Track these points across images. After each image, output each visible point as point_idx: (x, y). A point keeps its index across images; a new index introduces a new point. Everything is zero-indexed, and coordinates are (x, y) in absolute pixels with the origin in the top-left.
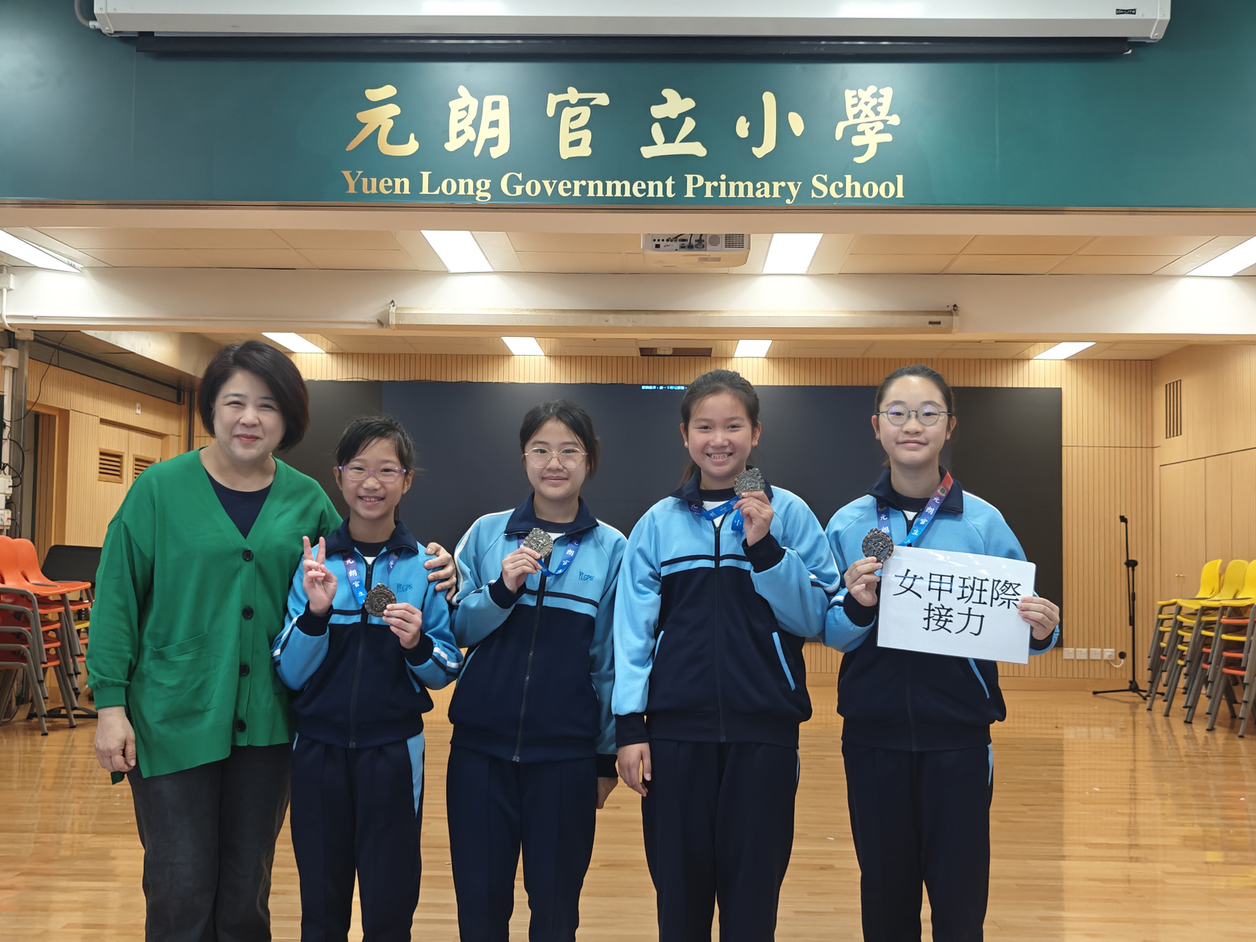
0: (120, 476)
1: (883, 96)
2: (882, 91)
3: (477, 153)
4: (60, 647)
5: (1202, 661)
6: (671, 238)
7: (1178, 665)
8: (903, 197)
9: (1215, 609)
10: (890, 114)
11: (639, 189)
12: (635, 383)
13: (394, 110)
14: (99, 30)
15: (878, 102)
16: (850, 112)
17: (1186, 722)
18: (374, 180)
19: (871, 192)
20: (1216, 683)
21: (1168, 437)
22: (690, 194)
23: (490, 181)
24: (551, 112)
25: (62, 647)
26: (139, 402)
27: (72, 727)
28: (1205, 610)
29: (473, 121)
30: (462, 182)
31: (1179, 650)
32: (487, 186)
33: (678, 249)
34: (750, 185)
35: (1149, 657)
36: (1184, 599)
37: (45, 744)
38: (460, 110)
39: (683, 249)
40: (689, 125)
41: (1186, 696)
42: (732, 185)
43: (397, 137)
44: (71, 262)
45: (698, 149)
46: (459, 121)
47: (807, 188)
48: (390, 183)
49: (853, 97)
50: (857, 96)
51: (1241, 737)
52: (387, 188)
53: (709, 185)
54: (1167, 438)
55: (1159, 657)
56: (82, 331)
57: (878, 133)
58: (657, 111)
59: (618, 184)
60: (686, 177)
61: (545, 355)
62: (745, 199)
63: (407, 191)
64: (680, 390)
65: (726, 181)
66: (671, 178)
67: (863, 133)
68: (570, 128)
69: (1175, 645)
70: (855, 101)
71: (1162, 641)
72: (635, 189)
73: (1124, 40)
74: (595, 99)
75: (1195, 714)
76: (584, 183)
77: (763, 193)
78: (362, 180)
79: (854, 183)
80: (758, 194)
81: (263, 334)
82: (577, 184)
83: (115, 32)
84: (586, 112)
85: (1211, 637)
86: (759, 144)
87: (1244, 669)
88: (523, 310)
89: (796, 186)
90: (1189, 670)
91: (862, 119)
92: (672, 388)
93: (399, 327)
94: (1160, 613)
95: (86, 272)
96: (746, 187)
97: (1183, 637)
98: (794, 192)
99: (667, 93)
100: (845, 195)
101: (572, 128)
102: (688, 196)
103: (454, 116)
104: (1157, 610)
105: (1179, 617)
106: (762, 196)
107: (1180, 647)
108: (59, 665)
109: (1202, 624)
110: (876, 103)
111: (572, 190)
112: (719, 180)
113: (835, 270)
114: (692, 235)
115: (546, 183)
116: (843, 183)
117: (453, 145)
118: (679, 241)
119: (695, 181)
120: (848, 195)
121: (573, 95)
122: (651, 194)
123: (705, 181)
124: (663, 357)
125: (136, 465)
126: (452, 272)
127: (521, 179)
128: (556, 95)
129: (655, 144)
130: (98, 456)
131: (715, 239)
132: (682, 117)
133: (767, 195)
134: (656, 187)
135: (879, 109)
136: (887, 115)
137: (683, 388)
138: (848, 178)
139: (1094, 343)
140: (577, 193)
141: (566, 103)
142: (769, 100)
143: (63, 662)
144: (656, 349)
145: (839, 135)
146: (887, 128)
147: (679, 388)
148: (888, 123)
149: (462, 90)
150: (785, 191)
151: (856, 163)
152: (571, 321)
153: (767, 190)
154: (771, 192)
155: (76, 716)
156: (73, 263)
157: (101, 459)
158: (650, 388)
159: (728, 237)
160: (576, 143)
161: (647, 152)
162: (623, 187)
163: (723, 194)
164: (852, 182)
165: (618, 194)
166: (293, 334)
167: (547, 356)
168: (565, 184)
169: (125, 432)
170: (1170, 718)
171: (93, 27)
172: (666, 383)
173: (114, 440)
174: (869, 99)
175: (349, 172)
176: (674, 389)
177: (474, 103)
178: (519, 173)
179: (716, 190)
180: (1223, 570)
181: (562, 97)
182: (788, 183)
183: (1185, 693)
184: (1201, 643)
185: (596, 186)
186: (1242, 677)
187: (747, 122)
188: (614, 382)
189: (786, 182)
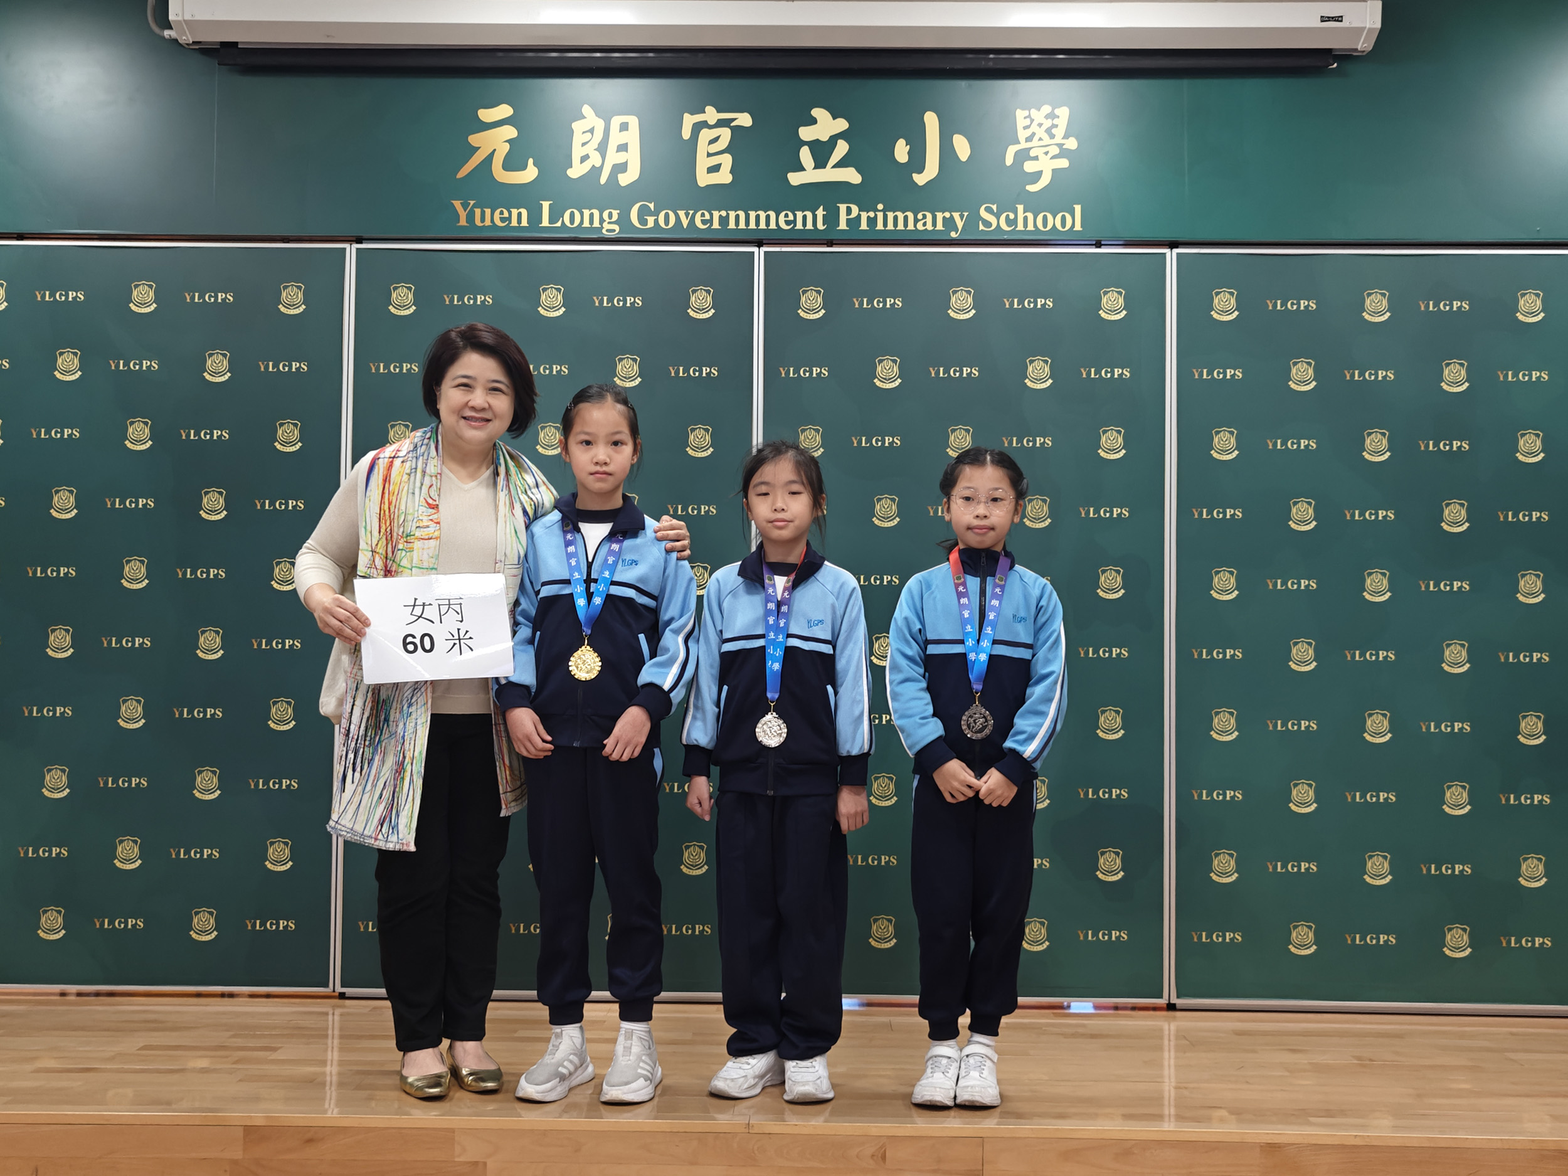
1: (1058, 117)
2: (1057, 112)
3: (603, 180)
8: (1081, 229)
10: (1066, 137)
11: (785, 221)
13: (510, 132)
14: (176, 41)
15: (1053, 124)
16: (1022, 135)
18: (488, 211)
19: (1045, 224)
23: (618, 211)
24: (686, 134)
29: (599, 144)
30: (586, 213)
32: (615, 217)
34: (910, 215)
38: (584, 133)
40: (842, 149)
42: (890, 215)
43: (513, 163)
45: (852, 176)
46: (584, 144)
47: (974, 219)
48: (506, 214)
49: (1025, 118)
50: (1029, 116)
52: (503, 220)
53: (864, 215)
57: (1051, 159)
58: (806, 133)
59: (762, 215)
60: (838, 207)
62: (905, 231)
63: (524, 223)
65: (884, 211)
66: (822, 207)
67: (1036, 158)
68: (708, 153)
70: (1027, 122)
72: (779, 221)
73: (1327, 52)
74: (734, 120)
76: (724, 213)
77: (925, 224)
78: (474, 211)
79: (1026, 214)
80: (920, 226)
82: (716, 214)
83: (193, 42)
84: (726, 134)
86: (920, 170)
89: (962, 217)
91: (1035, 142)
96: (906, 218)
98: (960, 224)
99: (816, 112)
100: (1016, 227)
102: (841, 227)
103: (578, 139)
106: (924, 228)
110: (1050, 125)
111: (711, 221)
112: (876, 210)
115: (682, 213)
116: (1012, 212)
117: (576, 171)
119: (849, 211)
120: (1020, 227)
121: (711, 114)
122: (799, 226)
123: (860, 211)
127: (653, 210)
128: (692, 114)
129: (804, 169)
132: (834, 140)
133: (929, 227)
134: (805, 217)
135: (1054, 131)
136: (1063, 138)
138: (1020, 208)
140: (716, 225)
141: (704, 124)
142: (931, 120)
145: (1009, 161)
146: (1063, 153)
148: (1064, 147)
149: (587, 110)
150: (949, 223)
151: (1028, 191)
153: (929, 222)
154: (934, 224)
160: (715, 169)
161: (795, 179)
162: (768, 217)
163: (880, 226)
165: (763, 226)
168: (703, 215)
171: (169, 37)
174: (1043, 120)
175: (459, 202)
177: (600, 125)
178: (651, 203)
179: (872, 222)
181: (699, 118)
182: (953, 214)
185: (737, 217)
187: (907, 145)
189: (950, 213)
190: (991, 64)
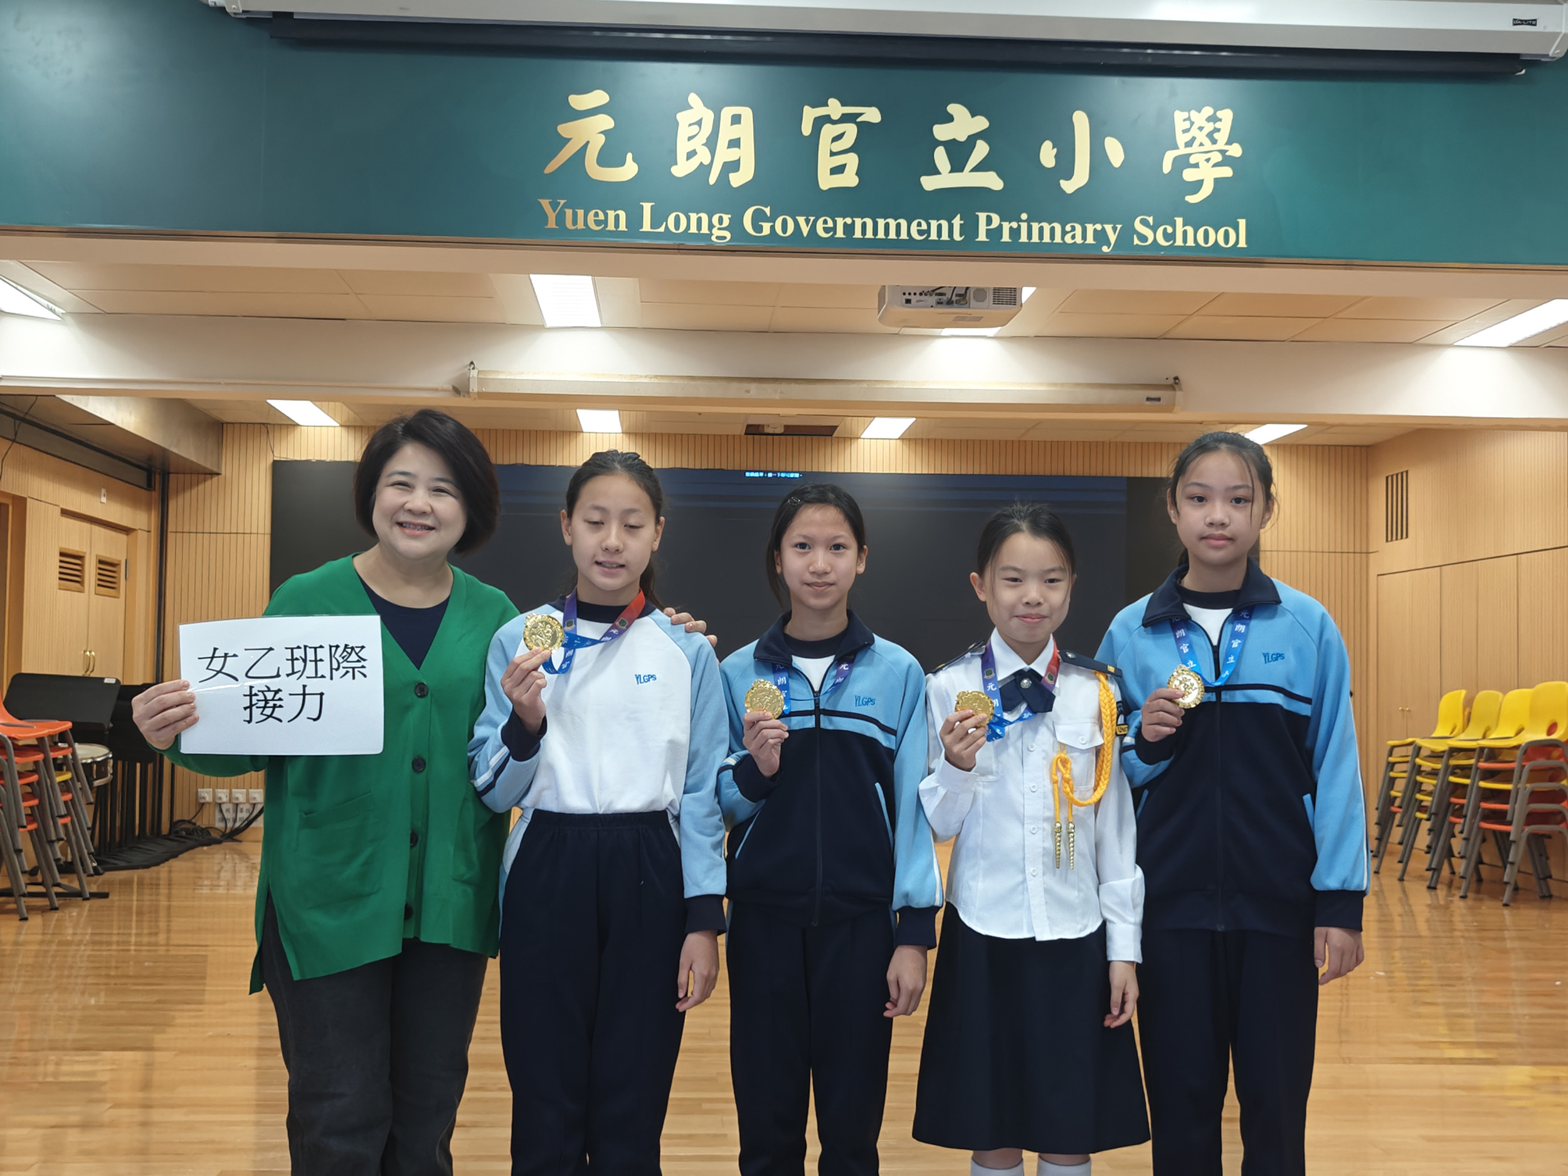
0: (81, 583)
1: (1220, 120)
2: (1219, 114)
3: (712, 179)
4: (37, 806)
5: (1449, 814)
6: (926, 291)
7: (1416, 818)
8: (1245, 246)
9: (1472, 750)
10: (1229, 143)
11: (918, 230)
12: (737, 468)
13: (606, 122)
14: (224, 8)
15: (1215, 128)
16: (1182, 139)
17: (1429, 888)
18: (581, 213)
19: (1206, 240)
20: (1472, 841)
21: (1389, 539)
22: (982, 237)
23: (730, 216)
24: (807, 129)
25: (41, 806)
26: (104, 488)
27: (54, 909)
28: (1454, 751)
29: (707, 139)
30: (694, 217)
31: (1416, 800)
32: (726, 223)
33: (934, 305)
34: (1058, 227)
35: (1377, 809)
36: (1424, 738)
37: (24, 932)
38: (690, 125)
39: (940, 305)
40: (981, 150)
41: (1429, 856)
42: (1035, 226)
43: (610, 157)
44: (51, 305)
45: (992, 181)
46: (690, 139)
47: (1128, 231)
48: (601, 217)
49: (1185, 120)
50: (1189, 119)
51: (1506, 905)
52: (598, 223)
53: (1006, 226)
54: (1387, 541)
55: (1389, 808)
56: (57, 396)
57: (1215, 165)
58: (941, 132)
59: (892, 223)
60: (978, 216)
61: (623, 433)
62: (1052, 245)
63: (623, 227)
64: (794, 478)
65: (1028, 221)
66: (959, 216)
67: (1196, 166)
68: (831, 151)
69: (1413, 793)
70: (1187, 125)
71: (1392, 789)
72: (912, 230)
73: (1515, 57)
74: (861, 114)
75: (1440, 880)
76: (849, 221)
77: (1073, 237)
78: (565, 212)
79: (1186, 228)
80: (1068, 239)
81: (269, 401)
82: (840, 222)
83: (243, 11)
84: (851, 131)
85: (1465, 786)
86: (1069, 176)
87: (1510, 823)
88: (641, 377)
89: (1115, 229)
90: (1434, 824)
91: (1195, 148)
92: (783, 475)
93: (481, 395)
94: (1390, 754)
95: (69, 319)
96: (1052, 230)
97: (1421, 783)
98: (1113, 238)
99: (954, 109)
100: (1175, 242)
101: (834, 151)
102: (980, 239)
103: (683, 132)
104: (1386, 753)
105: (1418, 761)
106: (1073, 241)
107: (1419, 796)
108: (35, 830)
109: (1449, 770)
110: (1212, 129)
111: (834, 229)
112: (1019, 220)
113: (1031, 332)
114: (955, 288)
115: (801, 220)
116: (1171, 226)
117: (682, 169)
118: (937, 294)
119: (989, 221)
120: (1179, 242)
121: (835, 108)
122: (934, 236)
123: (1001, 221)
124: (771, 437)
125: (100, 569)
126: (548, 326)
127: (769, 214)
128: (813, 107)
129: (939, 173)
130: (58, 558)
131: (980, 293)
132: (972, 140)
133: (1079, 240)
134: (940, 227)
135: (1216, 135)
136: (1227, 144)
137: (797, 475)
138: (1179, 221)
139: (1305, 426)
140: (840, 234)
141: (826, 119)
142: (1080, 120)
143: (41, 824)
144: (763, 426)
145: (1167, 167)
146: (1226, 161)
147: (792, 475)
148: (1227, 154)
149: (694, 99)
150: (1101, 236)
151: (1187, 202)
152: (702, 391)
153: (1080, 235)
154: (1084, 237)
155: (58, 895)
156: (54, 307)
157: (61, 561)
158: (756, 475)
159: (996, 290)
160: (839, 170)
161: (929, 183)
162: (898, 226)
163: (1024, 238)
164: (1183, 226)
165: (892, 235)
166: (308, 403)
167: (626, 433)
168: (825, 222)
169: (86, 526)
170: (1405, 883)
171: (213, 4)
172: (775, 470)
173: (76, 537)
174: (1204, 123)
175: (547, 201)
176: (786, 477)
177: (708, 116)
178: (767, 207)
179: (1015, 233)
180: (1469, 703)
181: (821, 111)
182: (1105, 226)
183: (1427, 853)
184: (1448, 793)
185: (864, 225)
186: (1508, 834)
187: (1053, 148)
188: (711, 467)
189: (1102, 224)
190: (1149, 61)
